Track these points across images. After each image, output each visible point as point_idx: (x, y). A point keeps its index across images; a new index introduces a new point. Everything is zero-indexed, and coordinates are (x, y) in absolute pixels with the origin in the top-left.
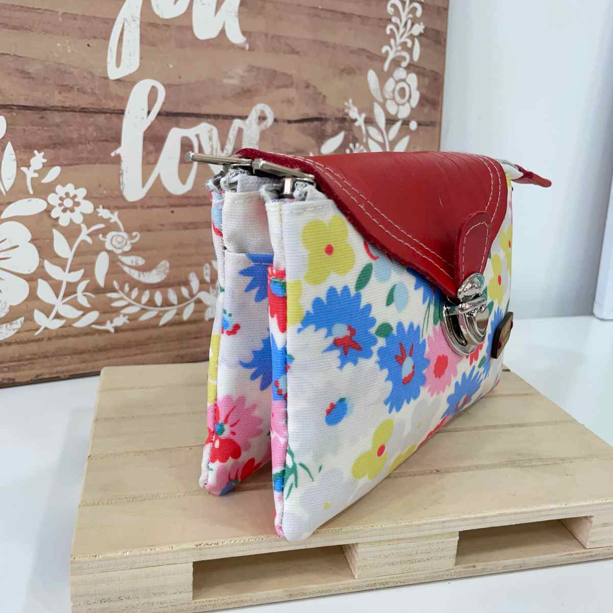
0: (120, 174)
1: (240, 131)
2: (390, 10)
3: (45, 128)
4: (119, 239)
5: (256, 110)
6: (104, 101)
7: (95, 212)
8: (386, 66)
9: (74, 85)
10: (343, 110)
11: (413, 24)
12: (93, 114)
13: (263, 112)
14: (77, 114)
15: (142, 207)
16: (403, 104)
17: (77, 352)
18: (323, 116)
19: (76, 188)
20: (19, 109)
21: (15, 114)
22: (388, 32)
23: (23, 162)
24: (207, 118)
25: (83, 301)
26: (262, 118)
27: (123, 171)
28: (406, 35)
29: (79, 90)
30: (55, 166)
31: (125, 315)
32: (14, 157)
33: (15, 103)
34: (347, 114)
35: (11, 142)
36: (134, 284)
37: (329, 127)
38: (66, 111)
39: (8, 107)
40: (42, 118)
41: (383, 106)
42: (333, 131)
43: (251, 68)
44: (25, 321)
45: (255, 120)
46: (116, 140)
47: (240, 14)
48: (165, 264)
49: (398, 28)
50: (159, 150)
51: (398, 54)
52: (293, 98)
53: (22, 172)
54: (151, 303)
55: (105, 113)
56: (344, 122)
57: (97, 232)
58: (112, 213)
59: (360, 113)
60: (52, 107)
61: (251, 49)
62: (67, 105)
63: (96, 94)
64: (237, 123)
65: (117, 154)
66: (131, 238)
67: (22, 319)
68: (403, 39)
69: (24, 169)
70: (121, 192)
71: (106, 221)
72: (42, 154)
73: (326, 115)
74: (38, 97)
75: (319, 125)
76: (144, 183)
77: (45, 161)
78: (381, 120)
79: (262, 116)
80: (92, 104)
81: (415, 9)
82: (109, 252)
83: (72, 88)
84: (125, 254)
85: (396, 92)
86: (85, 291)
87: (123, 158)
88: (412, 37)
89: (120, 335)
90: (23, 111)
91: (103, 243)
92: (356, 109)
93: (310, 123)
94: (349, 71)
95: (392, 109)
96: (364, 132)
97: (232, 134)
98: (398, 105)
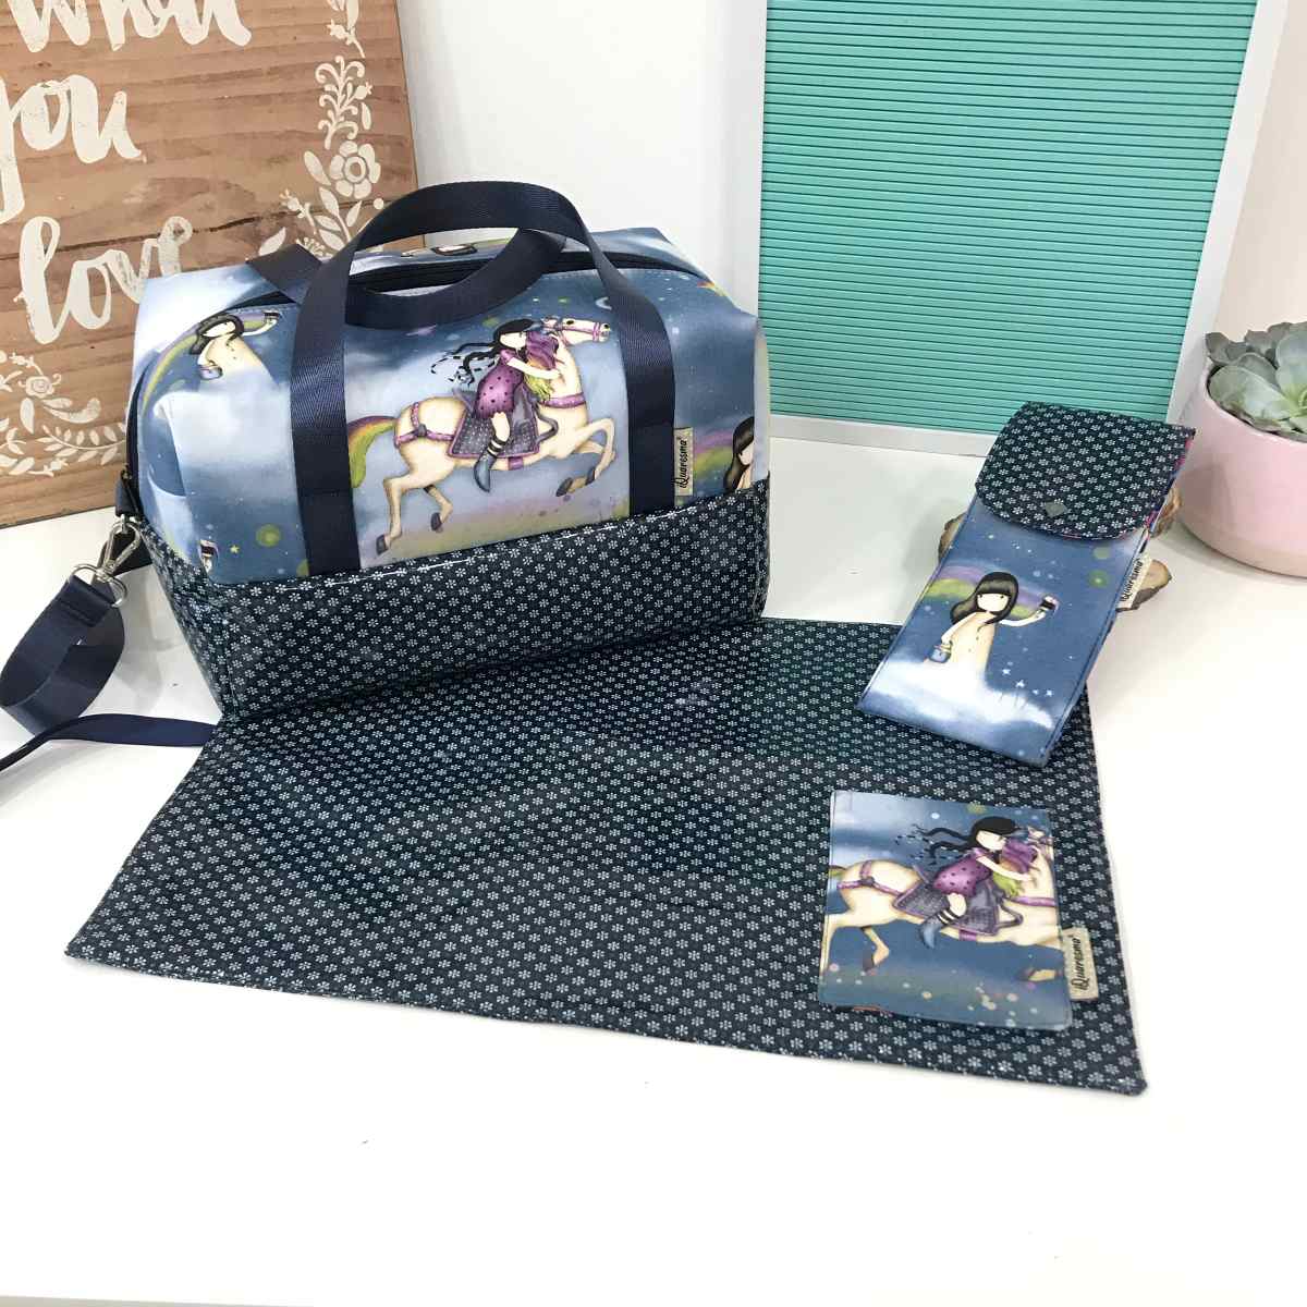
0: (27, 319)
1: (154, 251)
2: (320, 78)
4: (41, 383)
5: (169, 225)
7: (9, 361)
8: (327, 143)
10: (280, 204)
11: (355, 88)
13: (177, 225)
15: (58, 348)
16: (360, 183)
17: (18, 500)
18: (254, 215)
22: (322, 104)
24: (113, 244)
25: (17, 450)
26: (178, 232)
27: (29, 314)
28: (348, 101)
31: (61, 458)
34: (286, 208)
36: (65, 426)
37: (264, 226)
41: (333, 190)
42: (270, 230)
43: (153, 182)
45: (171, 236)
46: (16, 285)
47: (128, 125)
48: (95, 401)
49: (335, 97)
50: (65, 288)
51: (340, 126)
52: (212, 203)
54: (88, 443)
56: (283, 217)
57: (16, 380)
58: (27, 358)
59: (302, 204)
61: (150, 161)
64: (149, 243)
65: (20, 299)
66: (53, 380)
68: (344, 108)
70: (32, 336)
71: (22, 367)
73: (256, 213)
75: (251, 227)
76: (55, 324)
78: (332, 205)
79: (178, 230)
81: (356, 69)
82: (31, 397)
84: (50, 397)
85: (348, 173)
86: (16, 437)
87: (27, 302)
88: (357, 103)
89: (59, 478)
91: (24, 389)
92: (296, 200)
93: (238, 226)
94: (278, 159)
95: (345, 190)
96: (312, 224)
97: (145, 255)
98: (353, 184)
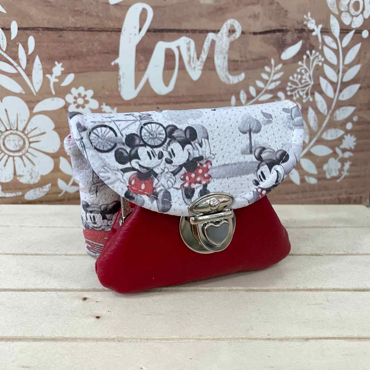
0: (118, 79)
1: (213, 42)
3: (63, 45)
5: (226, 25)
6: (106, 21)
7: (100, 108)
9: (83, 10)
10: (303, 22)
12: (98, 33)
13: (232, 26)
14: (86, 33)
15: (135, 104)
16: (357, 16)
18: (284, 28)
19: (86, 90)
20: (43, 30)
21: (40, 34)
23: (47, 71)
24: (186, 32)
26: (232, 31)
27: (120, 76)
29: (87, 14)
30: (70, 73)
32: (41, 67)
33: (41, 26)
34: (306, 26)
35: (39, 56)
37: (289, 37)
38: (78, 31)
39: (35, 29)
40: (60, 36)
41: (339, 18)
42: (292, 40)
44: (52, 186)
45: (226, 33)
46: (116, 53)
50: (148, 60)
52: (259, 13)
53: (47, 78)
55: (107, 31)
56: (303, 32)
58: (113, 109)
59: (317, 24)
60: (68, 28)
62: (78, 26)
63: (100, 16)
64: (211, 36)
65: (116, 63)
67: (50, 185)
69: (48, 76)
70: (119, 93)
72: (61, 64)
73: (286, 26)
74: (57, 20)
75: (281, 36)
76: (136, 86)
77: (63, 69)
78: (336, 30)
79: (232, 29)
80: (97, 24)
83: (82, 12)
85: (351, 5)
87: (120, 67)
90: (46, 32)
92: (314, 21)
93: (272, 34)
95: (347, 20)
96: (320, 40)
97: (206, 45)
98: (352, 16)
